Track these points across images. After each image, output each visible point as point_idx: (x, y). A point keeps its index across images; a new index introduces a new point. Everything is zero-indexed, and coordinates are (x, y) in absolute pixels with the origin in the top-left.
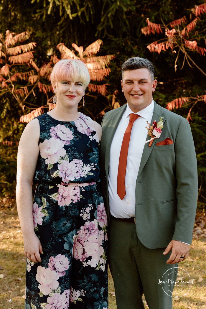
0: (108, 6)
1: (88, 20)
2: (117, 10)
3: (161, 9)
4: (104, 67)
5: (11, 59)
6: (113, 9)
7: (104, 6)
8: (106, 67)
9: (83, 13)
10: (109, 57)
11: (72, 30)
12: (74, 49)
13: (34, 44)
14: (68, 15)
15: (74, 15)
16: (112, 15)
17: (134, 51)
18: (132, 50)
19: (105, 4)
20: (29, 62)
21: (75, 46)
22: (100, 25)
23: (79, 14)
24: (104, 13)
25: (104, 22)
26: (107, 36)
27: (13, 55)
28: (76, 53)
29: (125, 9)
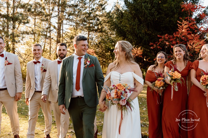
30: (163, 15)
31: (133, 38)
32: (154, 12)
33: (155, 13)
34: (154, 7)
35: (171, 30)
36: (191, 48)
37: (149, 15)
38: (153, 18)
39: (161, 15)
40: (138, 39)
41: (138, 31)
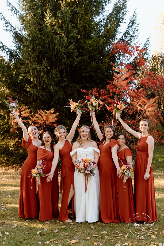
0: (55, 95)
1: (48, 100)
2: (58, 97)
3: (74, 96)
4: (55, 117)
5: (22, 115)
6: (57, 97)
7: (53, 96)
8: (56, 117)
9: (46, 98)
10: (57, 114)
11: (42, 104)
12: (45, 111)
13: (30, 110)
14: (41, 99)
15: (43, 99)
16: (57, 99)
17: (65, 111)
18: (64, 110)
19: (54, 95)
20: (29, 116)
21: (45, 110)
22: (52, 102)
23: (45, 98)
24: (54, 98)
25: (54, 101)
26: (55, 106)
27: (23, 114)
28: (46, 113)
29: (61, 97)
30: (86, 58)
31: (38, 94)
32: (74, 52)
33: (74, 54)
34: (70, 43)
35: (98, 82)
36: (141, 110)
37: (65, 56)
38: (71, 61)
39: (82, 56)
40: (46, 96)
41: (48, 81)
